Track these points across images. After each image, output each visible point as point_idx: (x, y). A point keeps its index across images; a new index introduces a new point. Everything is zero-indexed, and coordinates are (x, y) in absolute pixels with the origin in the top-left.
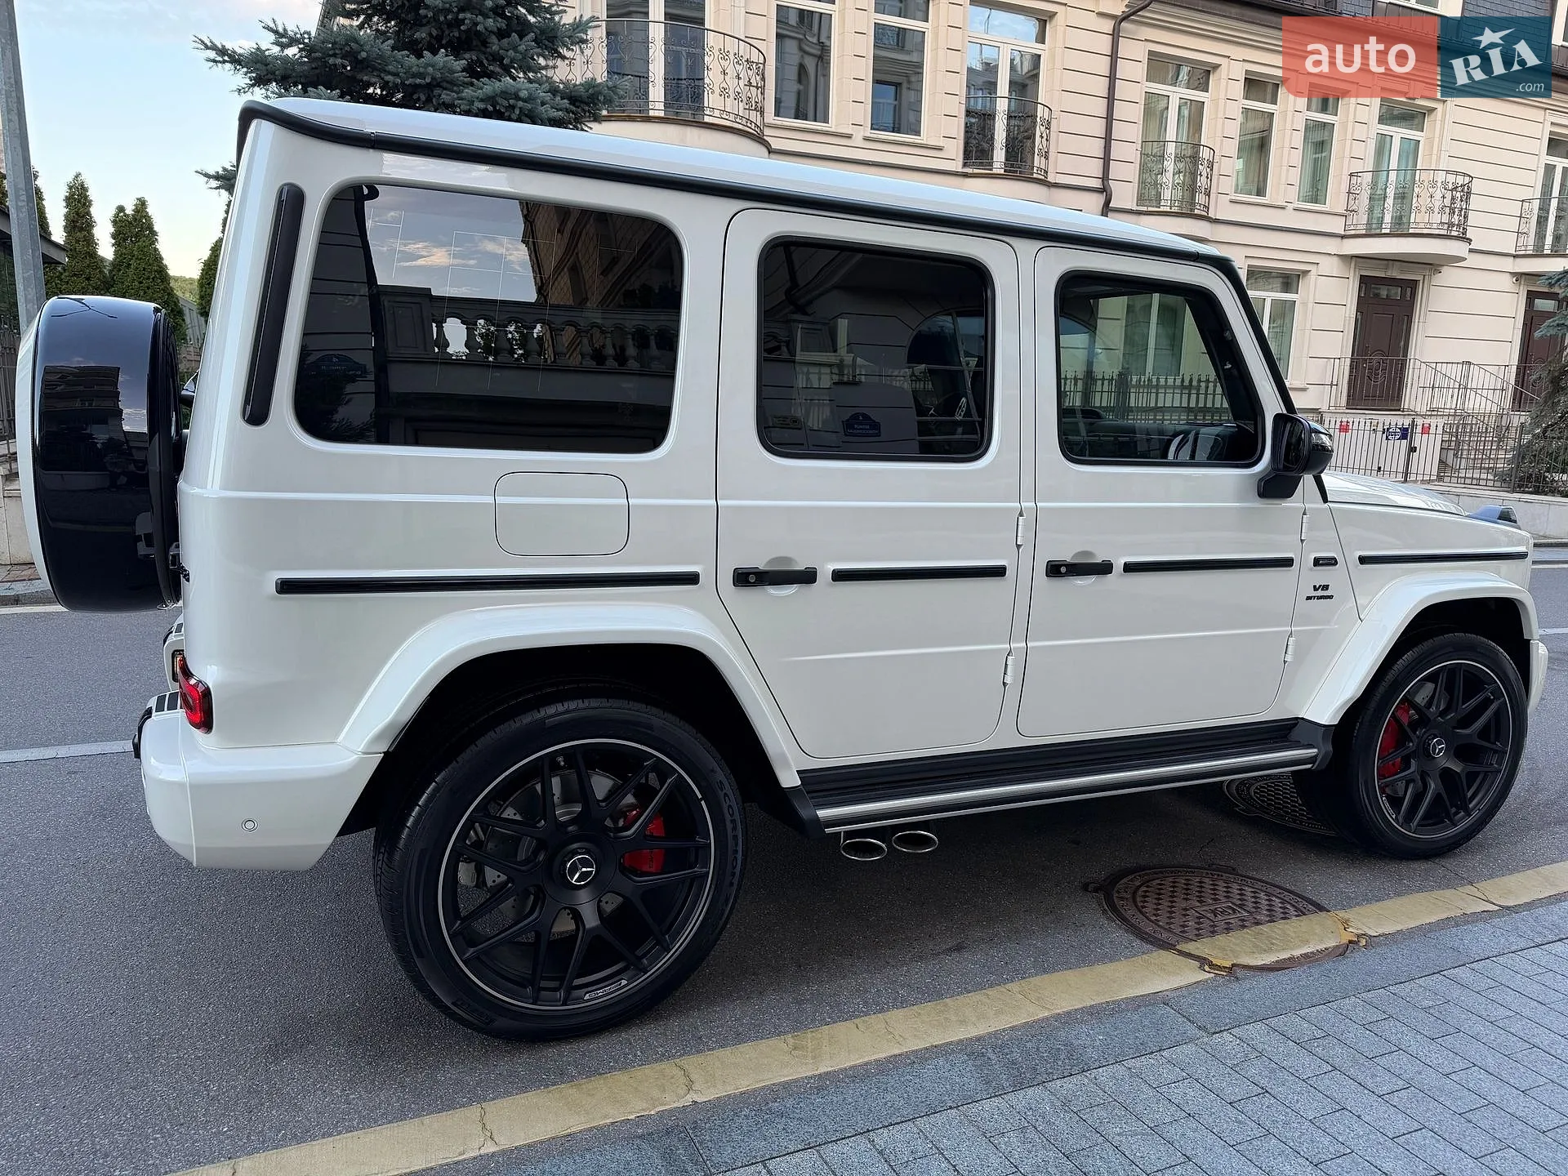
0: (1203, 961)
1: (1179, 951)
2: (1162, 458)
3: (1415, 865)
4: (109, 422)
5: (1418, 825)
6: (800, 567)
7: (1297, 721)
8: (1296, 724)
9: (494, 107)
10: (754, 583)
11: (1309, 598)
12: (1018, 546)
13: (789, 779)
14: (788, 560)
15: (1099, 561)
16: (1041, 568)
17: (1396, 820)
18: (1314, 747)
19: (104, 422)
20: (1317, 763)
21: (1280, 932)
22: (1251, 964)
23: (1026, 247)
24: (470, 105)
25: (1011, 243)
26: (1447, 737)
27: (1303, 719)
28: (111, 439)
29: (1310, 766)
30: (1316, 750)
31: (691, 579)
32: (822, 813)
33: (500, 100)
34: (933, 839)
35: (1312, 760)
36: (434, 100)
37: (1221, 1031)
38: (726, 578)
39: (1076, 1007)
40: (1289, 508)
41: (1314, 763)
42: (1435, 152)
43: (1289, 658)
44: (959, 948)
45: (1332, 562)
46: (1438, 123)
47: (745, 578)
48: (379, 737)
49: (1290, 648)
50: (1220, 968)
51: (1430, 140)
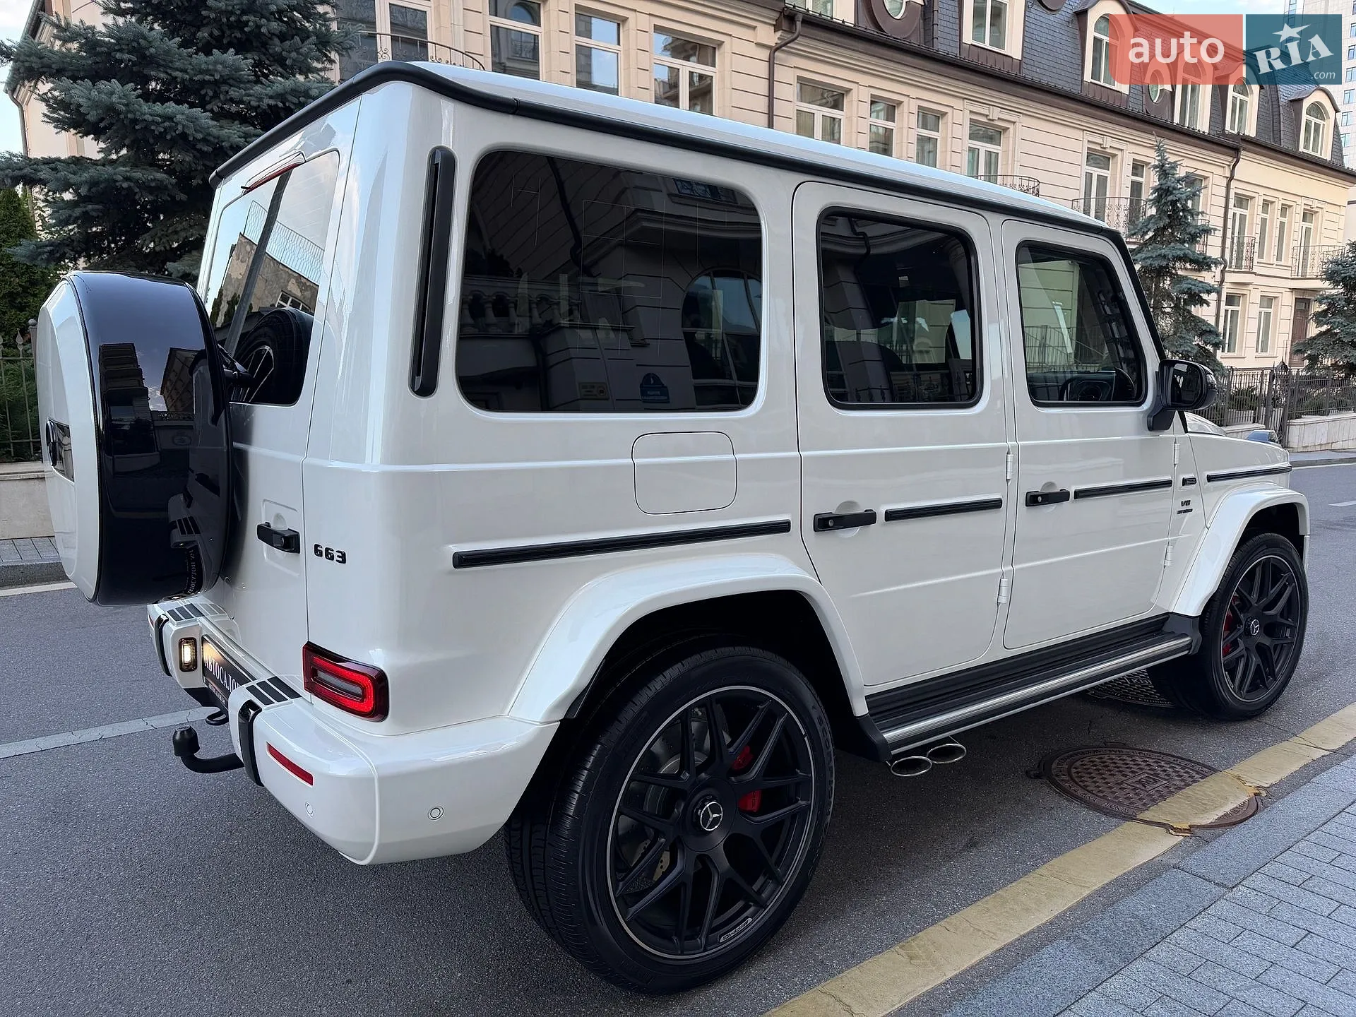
0: (1167, 827)
1: (1140, 820)
2: (1059, 400)
3: (1246, 725)
4: (134, 402)
5: (1248, 692)
6: (861, 510)
7: (1168, 615)
8: (1168, 618)
9: (284, 104)
10: (832, 527)
11: (1179, 512)
12: (1007, 480)
13: (860, 708)
14: (851, 504)
15: (1058, 490)
16: (1022, 500)
17: (1233, 690)
18: (1187, 636)
19: (128, 402)
20: (1192, 649)
21: (1201, 793)
22: (1203, 824)
23: (996, 219)
24: (259, 102)
25: (984, 215)
26: (1260, 617)
27: (1172, 613)
28: (138, 421)
29: (1186, 652)
30: (1188, 638)
31: (783, 527)
32: (889, 735)
33: (290, 98)
34: (962, 749)
35: (1189, 646)
36: (222, 96)
37: (1236, 885)
38: (809, 524)
39: (1106, 882)
40: (1166, 438)
41: (1190, 649)
42: (1010, 162)
43: (1168, 563)
44: (972, 844)
45: (1193, 481)
46: (1011, 139)
47: (823, 523)
48: (557, 706)
49: (1169, 554)
50: (1184, 830)
51: (1006, 152)
